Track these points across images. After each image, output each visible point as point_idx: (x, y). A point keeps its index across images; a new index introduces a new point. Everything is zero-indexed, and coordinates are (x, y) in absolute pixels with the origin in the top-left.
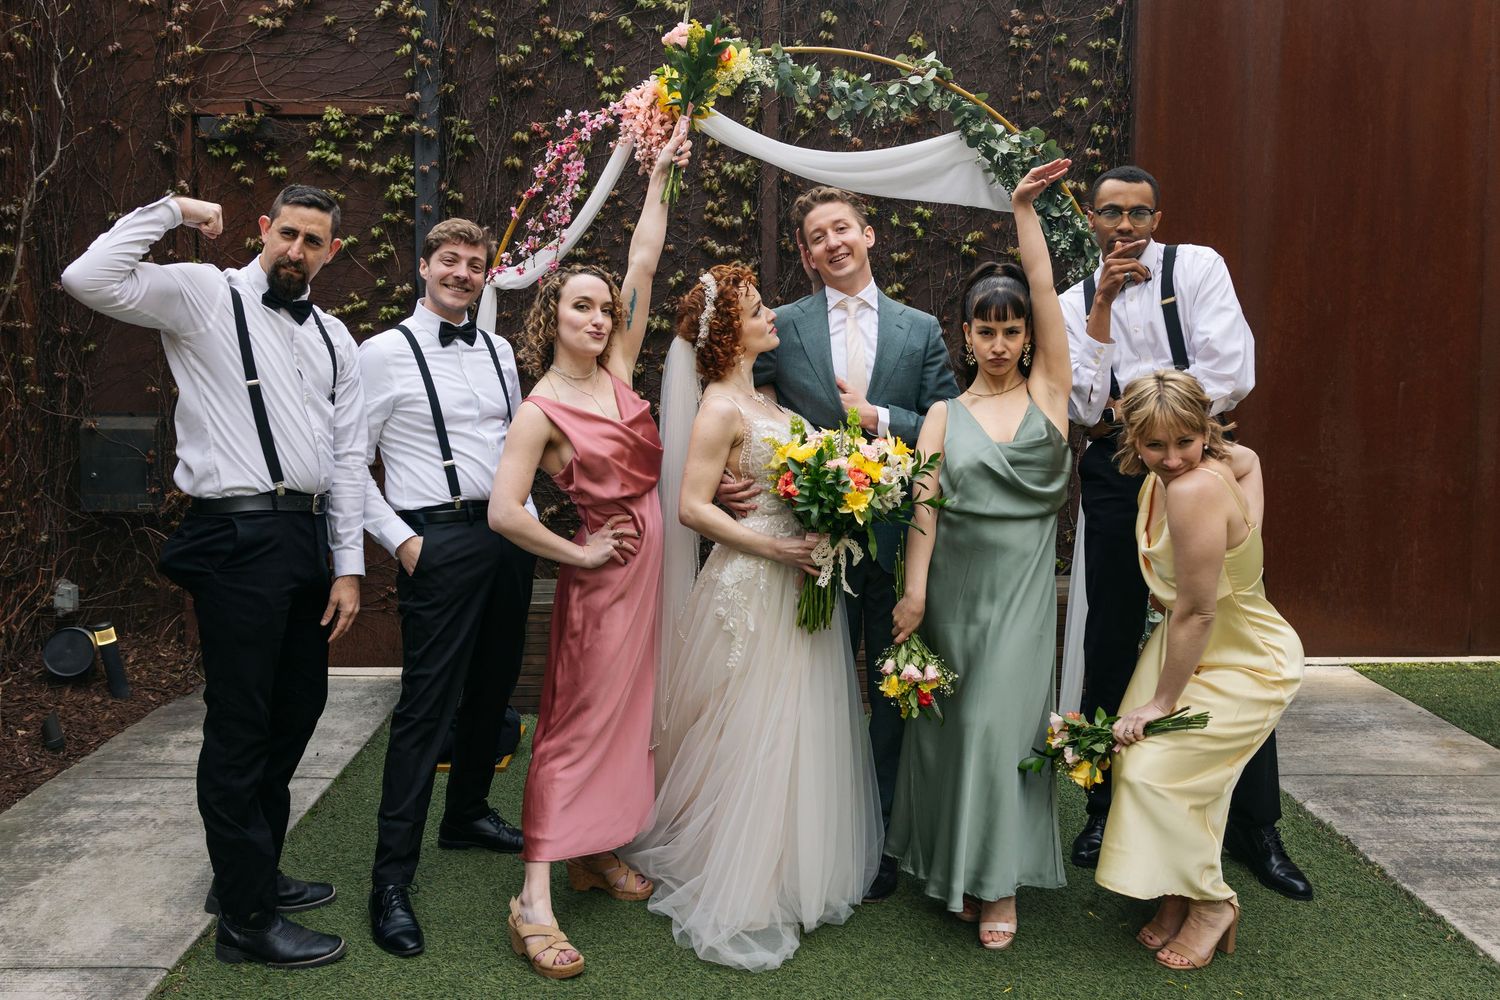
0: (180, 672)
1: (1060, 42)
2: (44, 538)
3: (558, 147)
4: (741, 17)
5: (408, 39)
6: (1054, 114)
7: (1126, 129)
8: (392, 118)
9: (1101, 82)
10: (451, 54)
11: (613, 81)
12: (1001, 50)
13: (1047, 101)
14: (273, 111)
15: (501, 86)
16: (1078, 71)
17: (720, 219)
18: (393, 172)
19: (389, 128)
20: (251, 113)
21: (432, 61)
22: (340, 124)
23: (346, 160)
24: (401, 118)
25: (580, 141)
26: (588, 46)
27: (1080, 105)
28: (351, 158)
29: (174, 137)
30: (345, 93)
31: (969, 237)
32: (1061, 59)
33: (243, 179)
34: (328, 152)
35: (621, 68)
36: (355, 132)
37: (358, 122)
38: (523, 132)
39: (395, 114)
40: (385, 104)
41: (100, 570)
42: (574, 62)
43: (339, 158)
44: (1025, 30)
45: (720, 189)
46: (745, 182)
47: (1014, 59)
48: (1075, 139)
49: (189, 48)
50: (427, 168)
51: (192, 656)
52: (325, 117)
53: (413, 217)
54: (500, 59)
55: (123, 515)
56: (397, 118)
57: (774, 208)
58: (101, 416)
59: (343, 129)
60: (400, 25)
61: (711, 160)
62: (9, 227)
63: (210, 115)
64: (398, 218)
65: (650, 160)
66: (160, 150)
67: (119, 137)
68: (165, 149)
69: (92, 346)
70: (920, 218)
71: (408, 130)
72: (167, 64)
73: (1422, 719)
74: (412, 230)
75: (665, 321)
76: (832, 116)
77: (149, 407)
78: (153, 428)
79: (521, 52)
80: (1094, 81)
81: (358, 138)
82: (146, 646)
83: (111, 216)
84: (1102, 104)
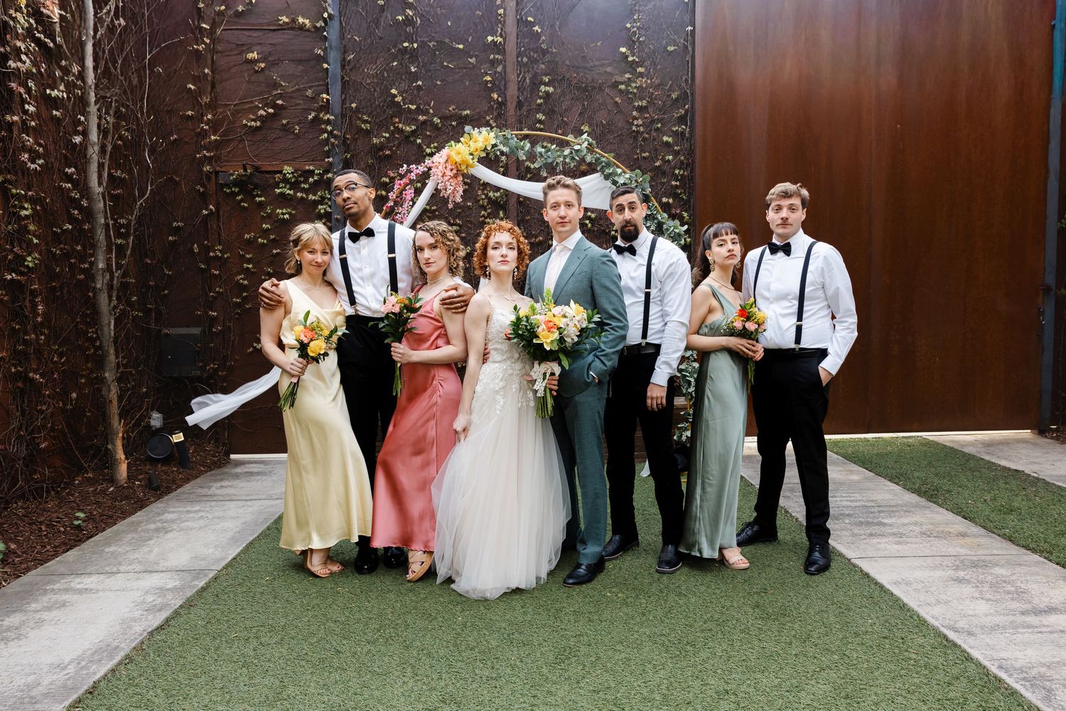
1: (658, 128)
2: (144, 390)
3: (400, 183)
4: (496, 117)
5: (326, 131)
6: (655, 165)
7: (692, 171)
8: (318, 172)
9: (679, 148)
10: (348, 139)
11: (431, 150)
12: (629, 132)
13: (652, 158)
14: (257, 169)
15: (374, 154)
16: (667, 142)
18: (319, 199)
19: (317, 177)
20: (245, 170)
21: (338, 142)
22: (291, 175)
23: (295, 193)
24: (322, 171)
25: (411, 180)
26: (418, 133)
27: (669, 161)
28: (298, 192)
29: (206, 183)
30: (294, 159)
32: (659, 137)
33: (242, 204)
34: (286, 189)
35: (436, 144)
36: (300, 179)
37: (301, 174)
38: (386, 178)
39: (320, 170)
41: (174, 407)
42: (411, 141)
43: (292, 192)
44: (640, 122)
45: (488, 205)
46: (500, 201)
47: (635, 137)
48: (666, 177)
49: (213, 138)
52: (284, 172)
53: (330, 222)
54: (373, 141)
55: (185, 378)
57: (515, 214)
58: (172, 327)
59: (293, 177)
60: (321, 124)
61: (483, 190)
62: (123, 230)
63: (224, 172)
65: (446, 188)
67: (177, 183)
68: (202, 190)
69: (166, 292)
71: (327, 178)
72: (201, 146)
73: (838, 461)
76: (537, 165)
77: (196, 322)
78: (199, 333)
79: (384, 137)
80: (675, 148)
81: (301, 182)
82: (199, 445)
83: (175, 224)
84: (680, 159)
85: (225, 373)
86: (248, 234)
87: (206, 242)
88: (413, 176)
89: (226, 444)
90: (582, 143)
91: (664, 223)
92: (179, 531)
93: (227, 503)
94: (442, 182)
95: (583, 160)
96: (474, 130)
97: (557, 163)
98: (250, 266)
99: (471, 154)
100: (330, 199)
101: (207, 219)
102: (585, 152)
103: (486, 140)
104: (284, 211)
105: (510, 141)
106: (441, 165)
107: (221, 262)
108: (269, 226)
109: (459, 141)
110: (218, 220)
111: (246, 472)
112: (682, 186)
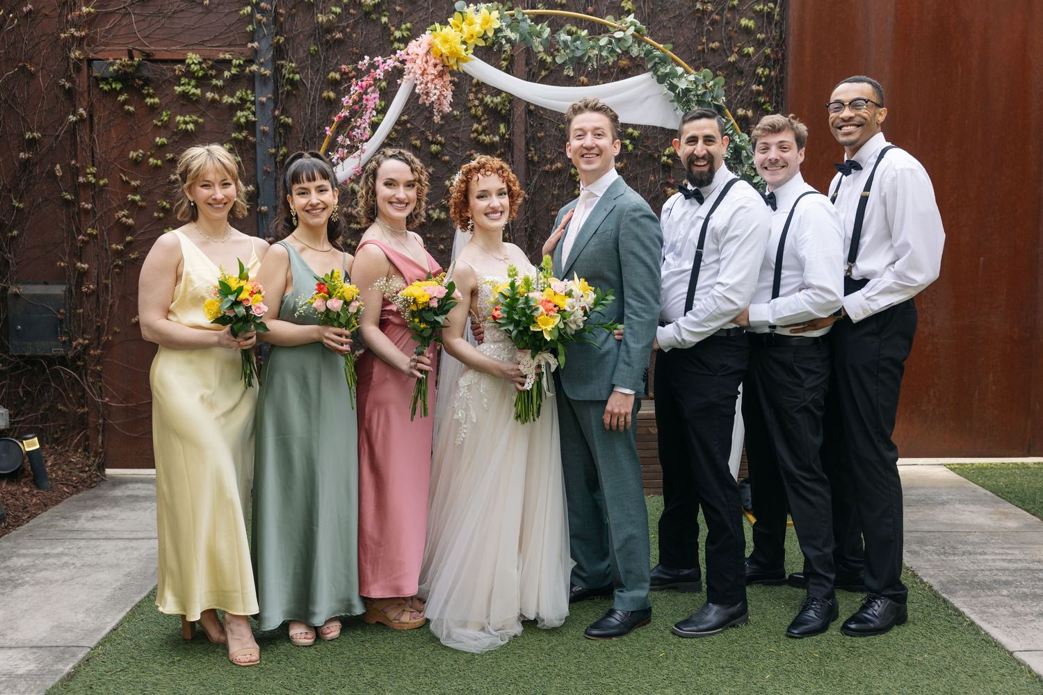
0: (86, 472)
1: (734, 6)
3: (359, 83)
5: (249, 2)
6: (729, 60)
7: (781, 71)
8: (237, 62)
9: (763, 36)
10: (281, 15)
11: (403, 35)
12: (690, 12)
13: (724, 50)
14: (148, 57)
15: (319, 37)
16: (746, 28)
17: (483, 137)
18: (239, 102)
19: (235, 69)
20: (131, 58)
21: (267, 19)
22: (198, 67)
23: (203, 93)
24: (244, 62)
25: (375, 80)
26: (384, 8)
27: (748, 53)
28: (207, 92)
29: (74, 76)
30: (202, 43)
31: (667, 151)
32: (735, 19)
33: (127, 107)
34: (190, 87)
35: (409, 25)
36: (210, 72)
37: (212, 64)
38: (336, 72)
39: (240, 59)
40: (231, 51)
41: (25, 399)
42: (373, 20)
43: (198, 91)
45: (483, 115)
46: (501, 109)
47: (699, 18)
48: (744, 78)
49: (85, 9)
50: (264, 99)
51: (94, 461)
52: (187, 61)
53: (254, 136)
54: (318, 18)
55: (42, 357)
56: (242, 62)
57: (523, 129)
58: (23, 284)
59: (201, 69)
61: (476, 93)
63: (101, 60)
64: (243, 136)
65: (427, 93)
66: (64, 86)
67: (32, 75)
68: (68, 85)
69: (15, 233)
70: (630, 137)
71: (250, 71)
72: (67, 21)
74: (254, 146)
75: (443, 213)
76: (559, 60)
77: (59, 277)
78: (63, 293)
79: (333, 13)
80: (758, 36)
81: (212, 77)
82: (60, 454)
83: (28, 135)
84: (764, 52)
85: (99, 351)
86: (135, 150)
87: (73, 162)
88: (379, 73)
89: (100, 453)
90: (626, 27)
91: (743, 148)
92: (33, 585)
93: (103, 543)
94: (421, 83)
95: (626, 52)
96: (468, 7)
97: (589, 57)
98: (137, 198)
99: (464, 43)
100: (253, 103)
101: (75, 129)
102: (630, 41)
103: (487, 22)
104: (187, 119)
105: (522, 24)
106: (420, 58)
107: (96, 192)
108: (164, 140)
109: (447, 23)
110: (92, 130)
111: (129, 496)
112: (767, 92)
